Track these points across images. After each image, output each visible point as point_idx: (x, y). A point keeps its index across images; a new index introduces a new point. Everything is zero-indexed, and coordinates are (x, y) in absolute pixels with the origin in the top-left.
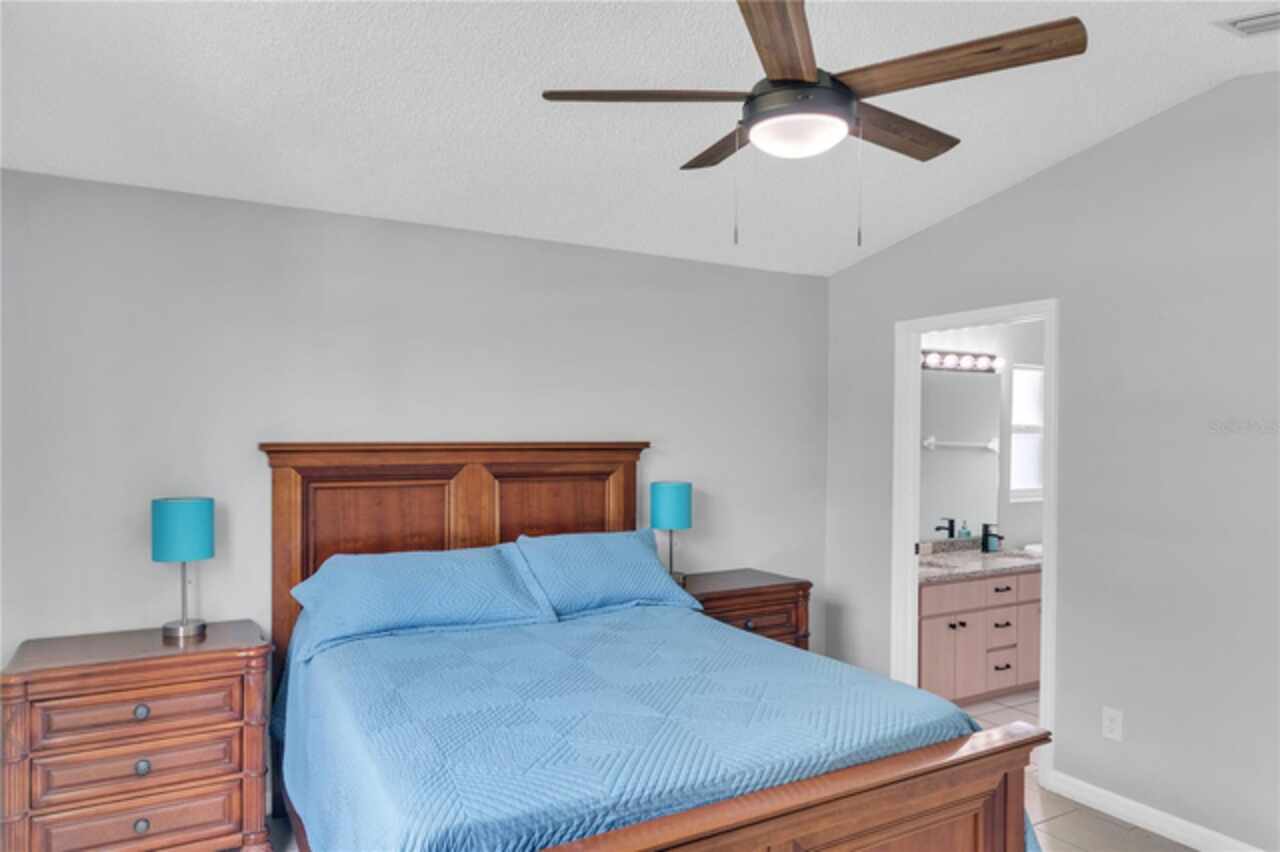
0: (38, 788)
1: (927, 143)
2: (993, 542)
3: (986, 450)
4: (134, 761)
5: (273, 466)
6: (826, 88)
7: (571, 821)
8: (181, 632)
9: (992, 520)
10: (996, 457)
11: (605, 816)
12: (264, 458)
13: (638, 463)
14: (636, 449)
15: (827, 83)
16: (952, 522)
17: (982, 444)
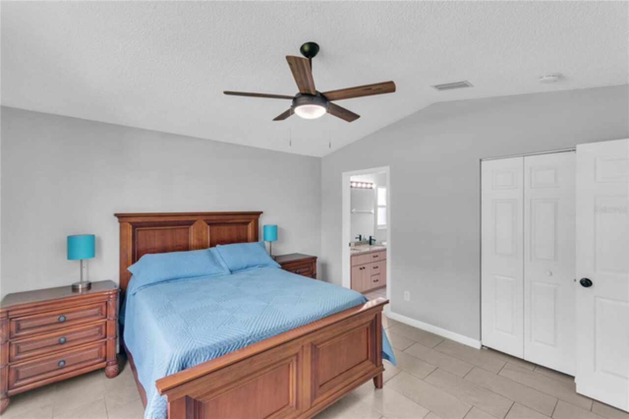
0: (13, 353)
1: (350, 116)
2: (372, 241)
3: (371, 213)
4: (59, 338)
5: (120, 222)
6: (318, 97)
7: (234, 344)
8: (80, 287)
9: (372, 235)
10: (373, 216)
11: (247, 340)
12: (116, 219)
13: (259, 219)
14: (258, 214)
15: (319, 95)
16: (360, 236)
17: (369, 211)
